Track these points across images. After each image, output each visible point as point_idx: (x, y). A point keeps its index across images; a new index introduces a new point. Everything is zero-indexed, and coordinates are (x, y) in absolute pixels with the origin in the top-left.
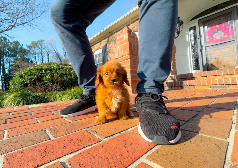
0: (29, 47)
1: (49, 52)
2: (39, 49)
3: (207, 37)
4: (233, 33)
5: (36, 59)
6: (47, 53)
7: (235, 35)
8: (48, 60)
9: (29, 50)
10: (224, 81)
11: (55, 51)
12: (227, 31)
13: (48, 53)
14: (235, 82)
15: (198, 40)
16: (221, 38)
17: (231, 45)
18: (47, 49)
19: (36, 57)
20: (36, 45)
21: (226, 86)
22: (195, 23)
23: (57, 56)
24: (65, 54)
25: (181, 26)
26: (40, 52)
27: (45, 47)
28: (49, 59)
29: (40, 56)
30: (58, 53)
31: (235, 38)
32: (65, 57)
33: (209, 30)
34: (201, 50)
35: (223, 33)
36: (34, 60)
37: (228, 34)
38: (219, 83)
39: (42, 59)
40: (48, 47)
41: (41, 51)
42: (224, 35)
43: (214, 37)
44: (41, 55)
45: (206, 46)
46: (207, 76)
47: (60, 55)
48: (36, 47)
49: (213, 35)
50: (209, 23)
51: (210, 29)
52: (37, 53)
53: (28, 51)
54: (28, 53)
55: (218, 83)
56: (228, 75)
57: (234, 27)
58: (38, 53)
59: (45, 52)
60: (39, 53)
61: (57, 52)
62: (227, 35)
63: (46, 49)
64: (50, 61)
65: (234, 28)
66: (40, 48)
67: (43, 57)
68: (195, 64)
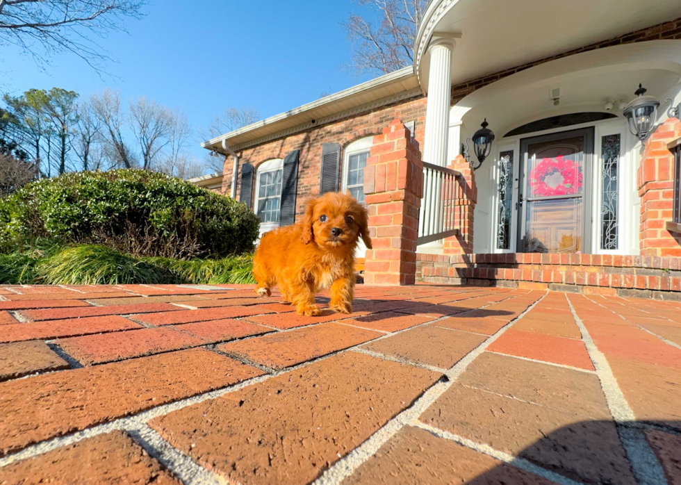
0: (17, 104)
1: (91, 134)
2: (55, 119)
3: (533, 181)
4: (580, 182)
5: (40, 148)
6: (84, 137)
7: (583, 186)
8: (86, 158)
9: (13, 113)
10: (575, 277)
11: (113, 136)
12: (570, 175)
13: (88, 137)
14: (595, 281)
15: (515, 184)
16: (558, 188)
17: (574, 206)
18: (85, 124)
19: (40, 143)
20: (47, 104)
21: (577, 288)
22: (514, 144)
23: (119, 155)
24: (145, 151)
25: (489, 144)
26: (55, 129)
27: (77, 117)
28: (89, 157)
29: (56, 142)
30: (122, 144)
31: (582, 192)
32: (146, 161)
33: (539, 166)
34: (519, 206)
35: (562, 179)
36: (31, 152)
37: (572, 183)
38: (566, 280)
39: (63, 153)
40: (88, 118)
41: (60, 125)
42: (565, 182)
43: (544, 183)
44: (58, 138)
45: (529, 199)
46: (540, 264)
47: (128, 151)
48: (42, 109)
49: (545, 178)
50: (541, 150)
51: (541, 164)
52: (45, 132)
53: (11, 115)
54: (10, 123)
55: (564, 280)
56: (579, 265)
57: (583, 168)
58: (49, 132)
59: (75, 134)
60: (54, 131)
61: (118, 140)
62: (569, 182)
63: (80, 122)
64: (91, 164)
65: (583, 172)
66: (58, 117)
67: (67, 147)
68: (502, 234)
